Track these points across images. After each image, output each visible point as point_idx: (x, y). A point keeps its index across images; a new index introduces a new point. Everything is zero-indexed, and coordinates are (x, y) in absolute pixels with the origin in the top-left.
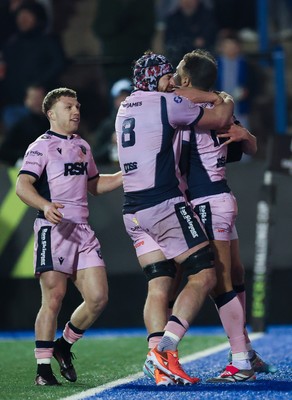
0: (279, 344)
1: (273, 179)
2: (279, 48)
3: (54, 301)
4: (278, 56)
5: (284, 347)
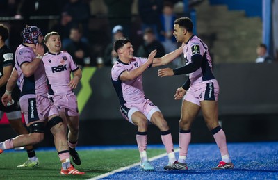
0: (193, 153)
2: (194, 11)
4: (193, 14)
5: (195, 154)
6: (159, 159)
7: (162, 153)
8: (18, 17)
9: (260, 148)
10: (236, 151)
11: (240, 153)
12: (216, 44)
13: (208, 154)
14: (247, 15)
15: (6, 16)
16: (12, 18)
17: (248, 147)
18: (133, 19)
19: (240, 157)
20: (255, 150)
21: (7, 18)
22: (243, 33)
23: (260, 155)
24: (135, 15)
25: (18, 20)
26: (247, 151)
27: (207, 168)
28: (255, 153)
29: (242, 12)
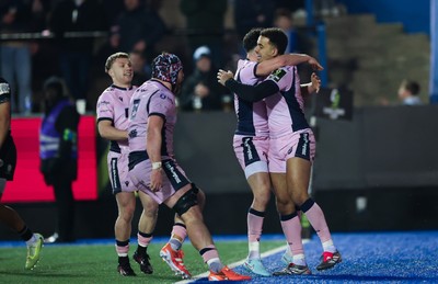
1: (317, 122)
2: (322, 23)
3: (126, 215)
4: (321, 29)
6: (267, 258)
7: (272, 248)
8: (46, 33)
9: (427, 240)
10: (389, 244)
11: (395, 248)
12: (358, 75)
13: (345, 250)
14: (406, 30)
15: (26, 32)
16: (37, 36)
17: (407, 239)
18: (227, 37)
19: (395, 255)
20: (418, 243)
21: (28, 36)
22: (401, 59)
23: (427, 252)
24: (230, 31)
25: (46, 39)
26: (407, 246)
27: (343, 272)
28: (417, 247)
29: (399, 25)
